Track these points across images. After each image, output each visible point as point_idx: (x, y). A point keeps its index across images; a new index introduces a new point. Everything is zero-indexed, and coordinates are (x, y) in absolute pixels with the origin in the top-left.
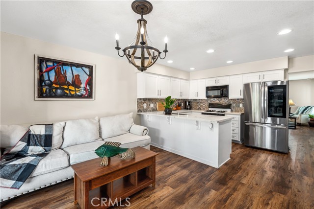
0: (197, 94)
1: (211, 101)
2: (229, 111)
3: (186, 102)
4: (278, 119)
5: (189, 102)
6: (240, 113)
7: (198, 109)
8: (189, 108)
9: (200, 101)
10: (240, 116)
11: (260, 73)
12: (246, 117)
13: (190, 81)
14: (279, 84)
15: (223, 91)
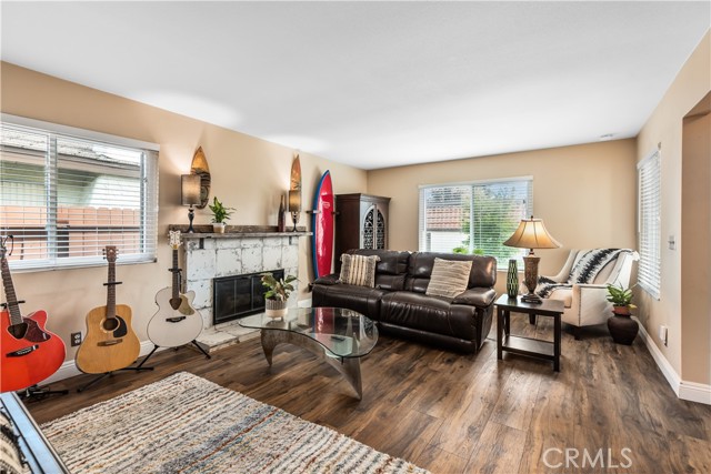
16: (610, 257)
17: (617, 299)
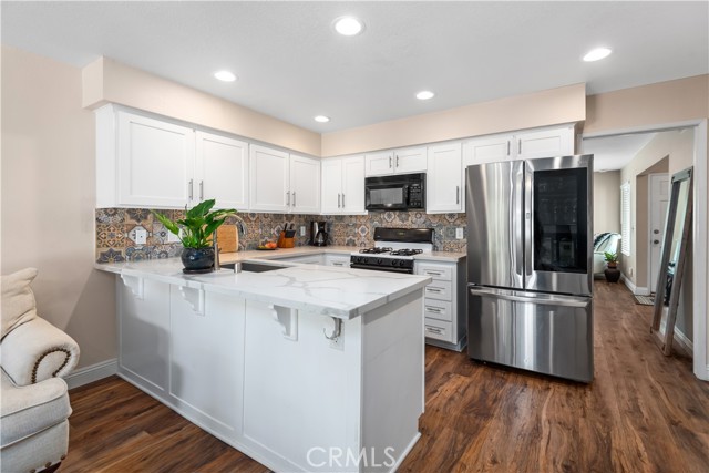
0: (341, 200)
1: (381, 221)
2: (427, 248)
3: (312, 223)
4: (554, 275)
5: (322, 224)
6: (455, 258)
7: (348, 244)
8: (320, 241)
9: (354, 220)
10: (455, 267)
11: (509, 137)
12: (472, 271)
13: (324, 163)
14: (557, 166)
15: (412, 188)
16: (606, 237)
17: (610, 259)
